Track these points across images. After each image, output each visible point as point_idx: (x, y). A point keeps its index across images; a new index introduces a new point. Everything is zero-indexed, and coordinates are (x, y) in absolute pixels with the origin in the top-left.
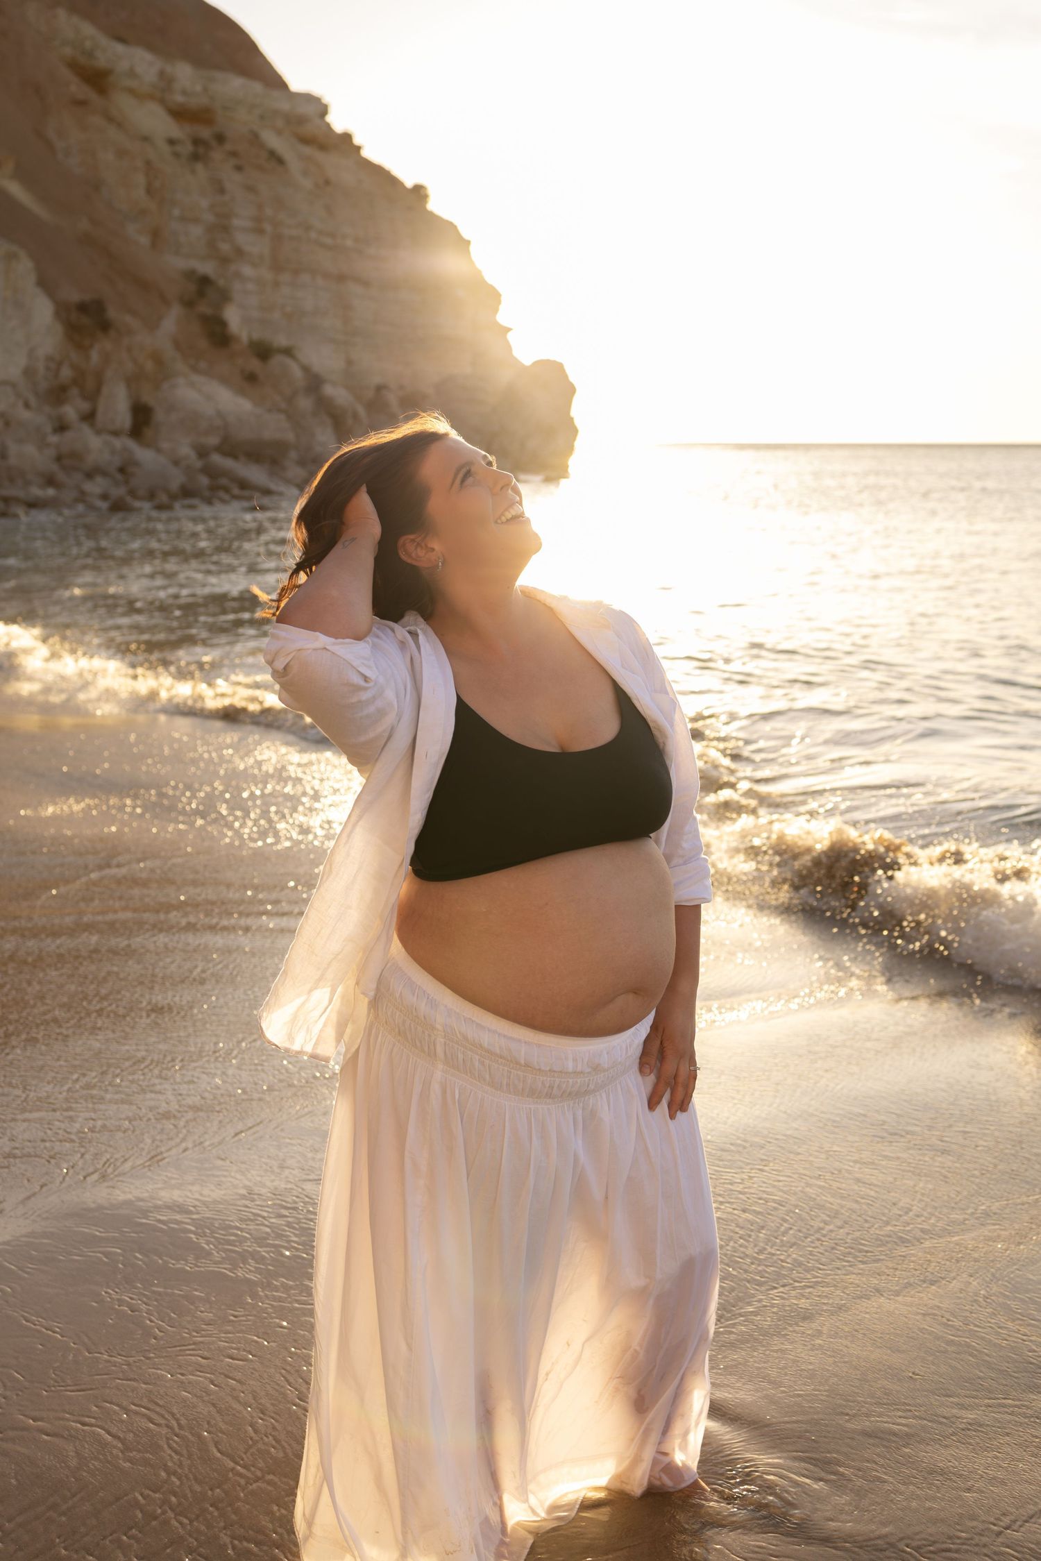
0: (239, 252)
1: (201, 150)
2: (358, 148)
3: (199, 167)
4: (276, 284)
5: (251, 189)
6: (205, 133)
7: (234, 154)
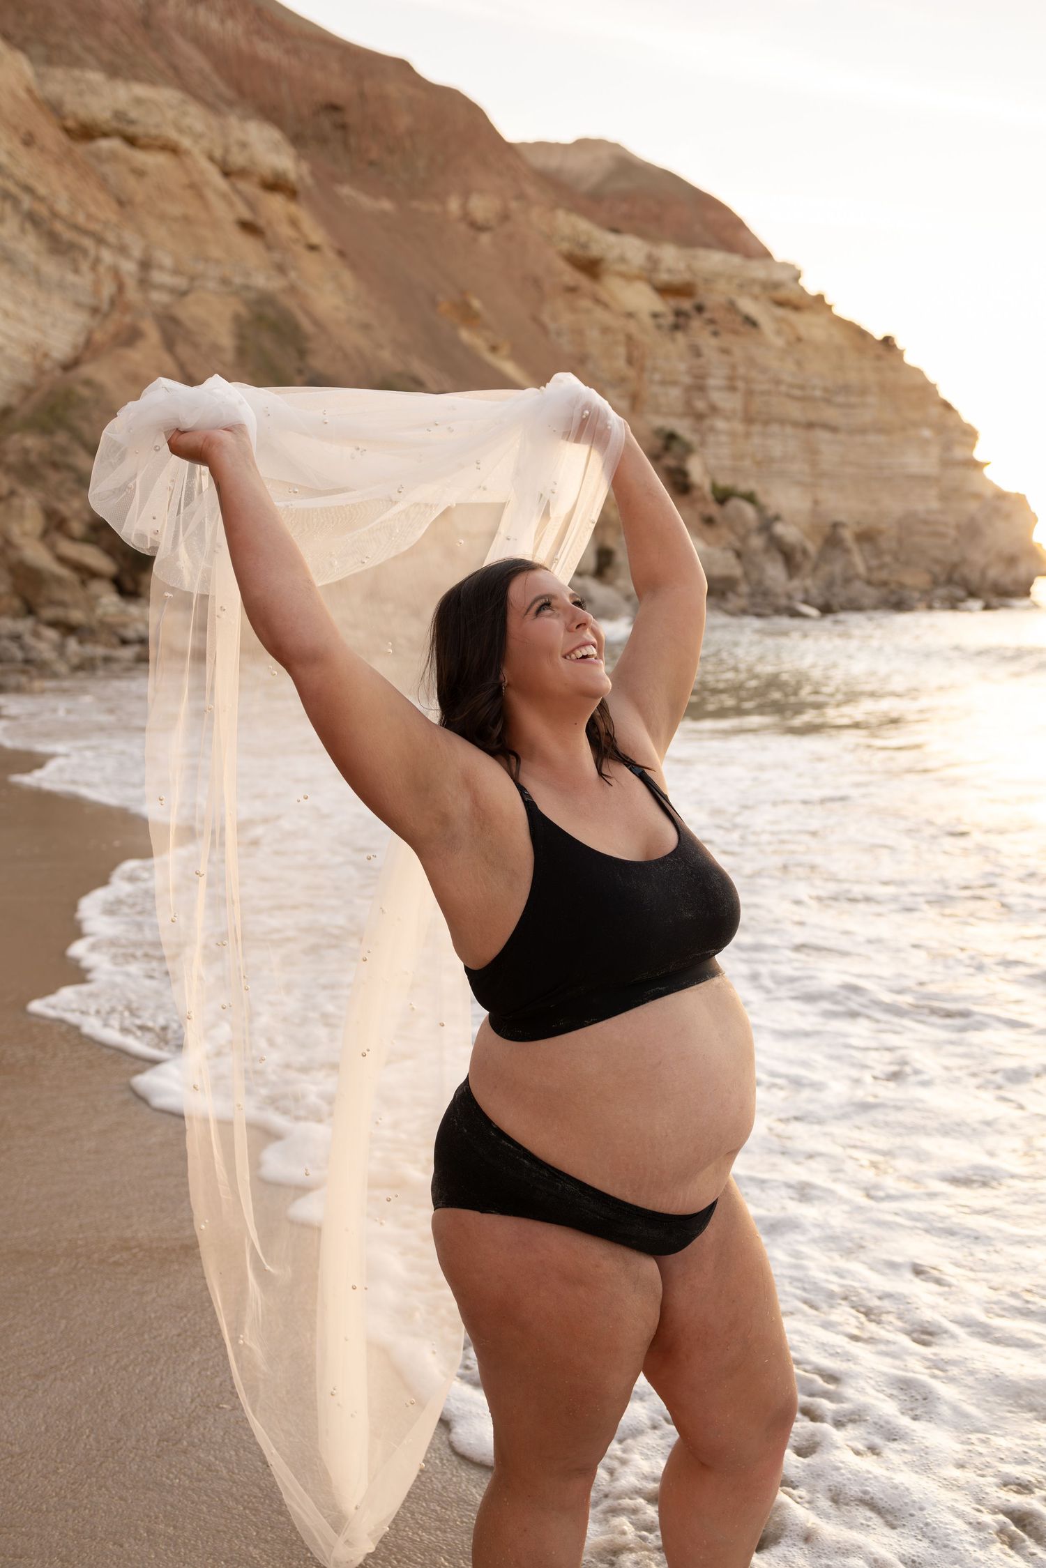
0: (714, 409)
1: (682, 320)
2: (830, 307)
3: (680, 336)
4: (748, 435)
5: (725, 351)
6: (686, 305)
7: (711, 321)
